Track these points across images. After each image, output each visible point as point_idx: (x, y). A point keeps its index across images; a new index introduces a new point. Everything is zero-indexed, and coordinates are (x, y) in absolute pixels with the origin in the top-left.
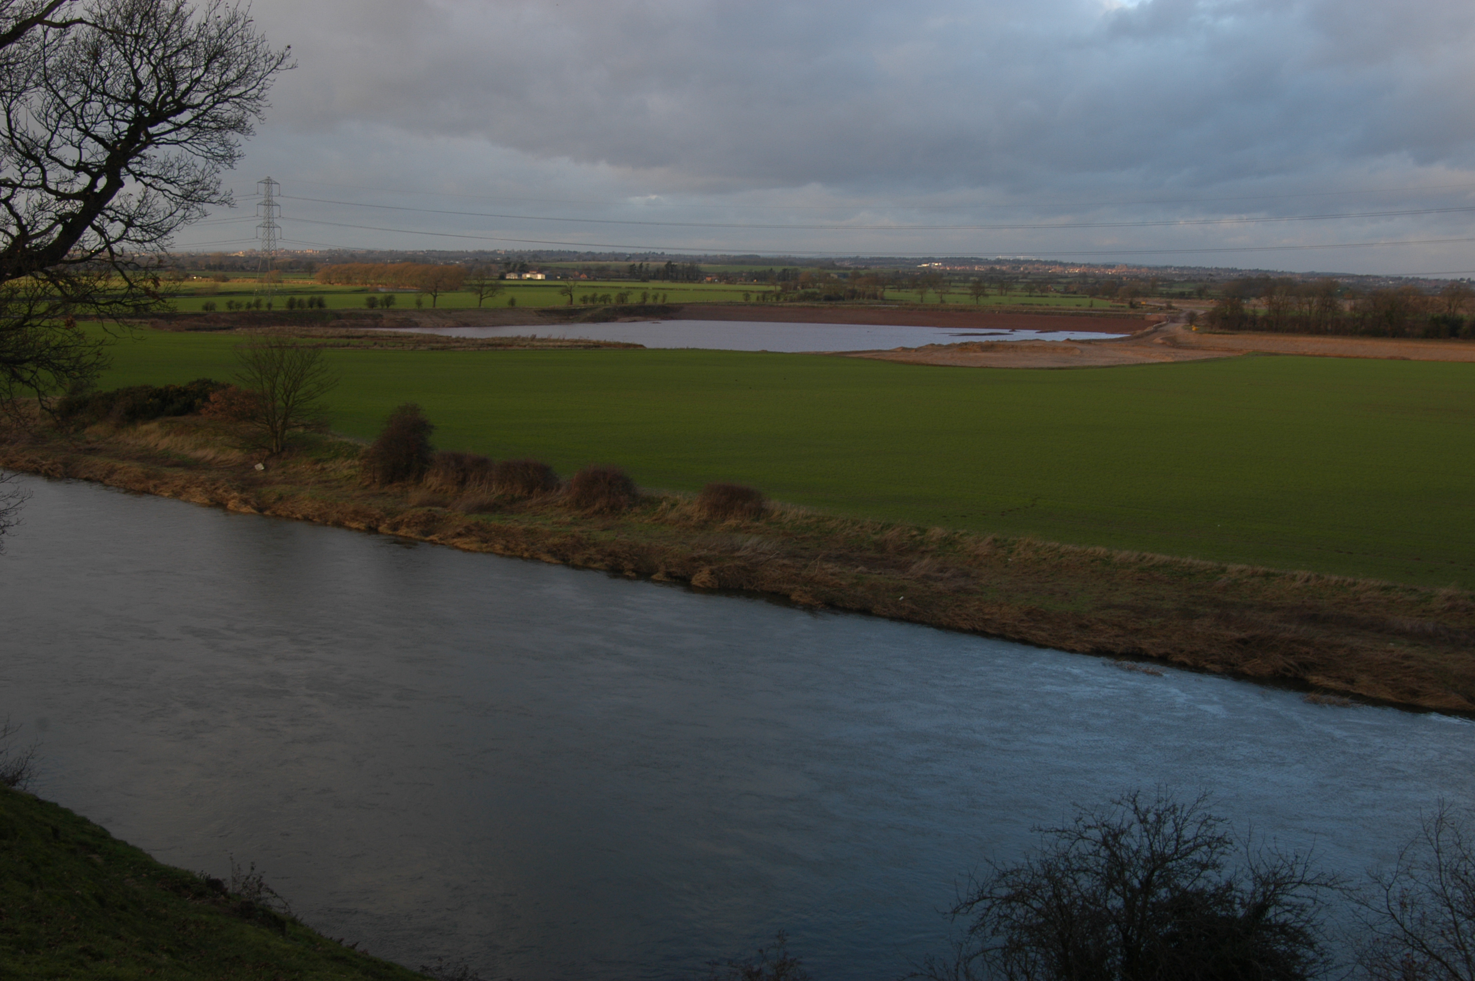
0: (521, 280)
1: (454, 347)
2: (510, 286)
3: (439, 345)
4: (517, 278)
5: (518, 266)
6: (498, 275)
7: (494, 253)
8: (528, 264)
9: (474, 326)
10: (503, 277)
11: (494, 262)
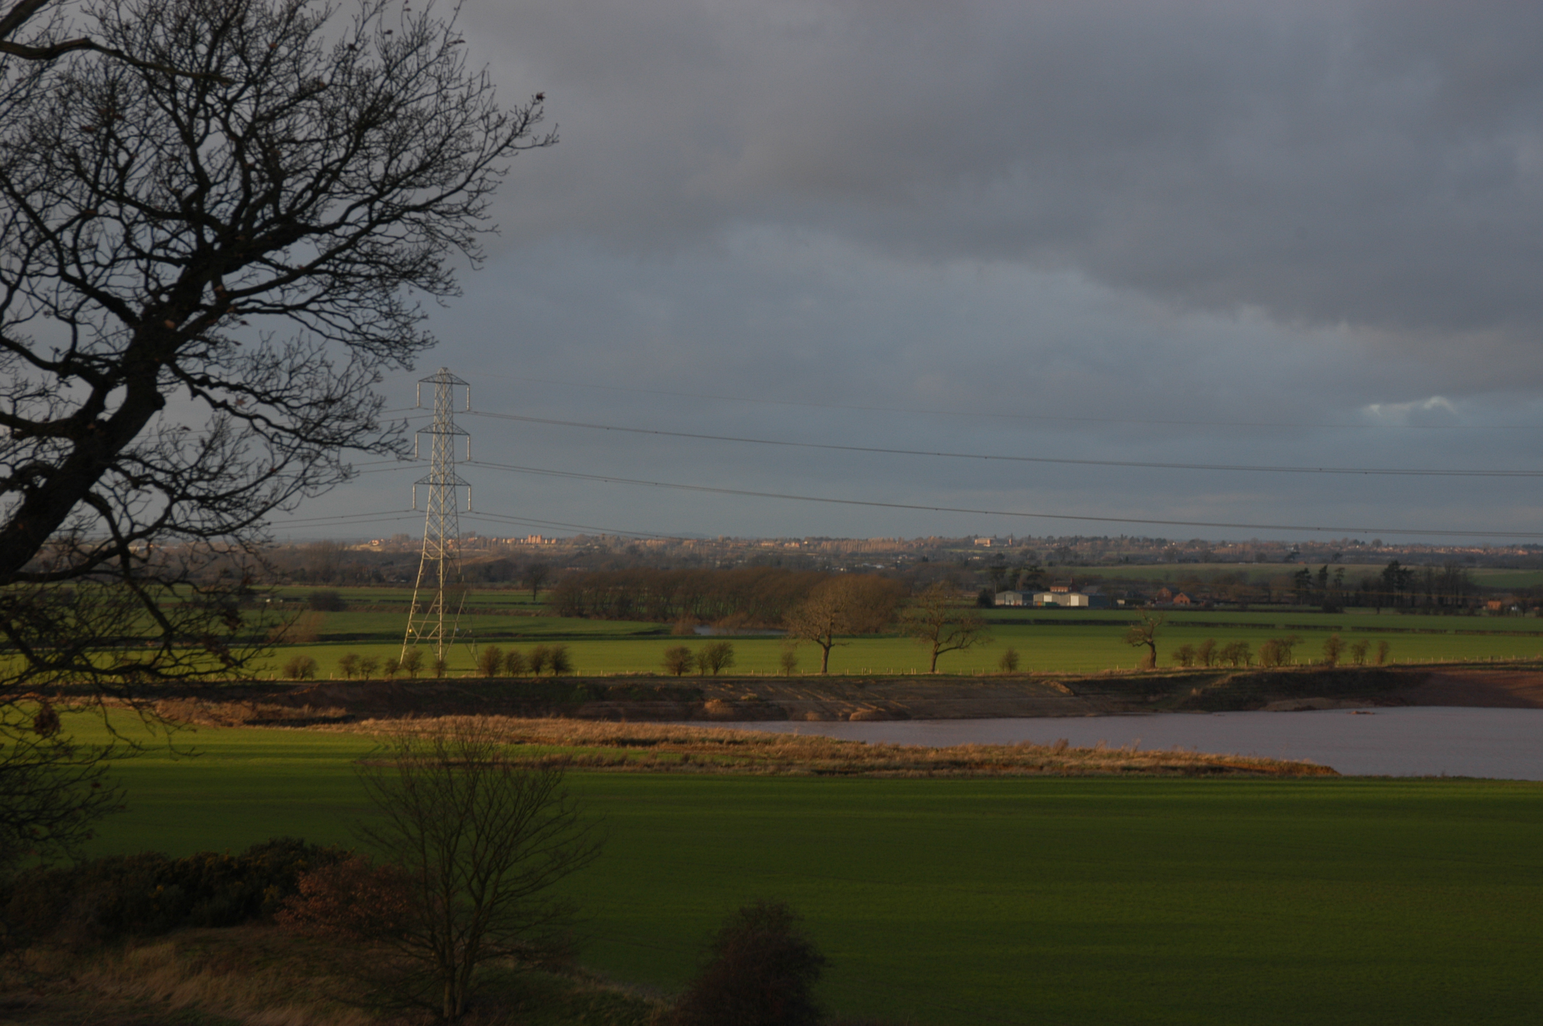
0: (1031, 607)
1: (872, 768)
2: (1004, 622)
3: (837, 762)
4: (1020, 603)
5: (1024, 573)
6: (974, 595)
7: (968, 542)
8: (1046, 568)
9: (921, 719)
10: (986, 601)
11: (966, 564)
